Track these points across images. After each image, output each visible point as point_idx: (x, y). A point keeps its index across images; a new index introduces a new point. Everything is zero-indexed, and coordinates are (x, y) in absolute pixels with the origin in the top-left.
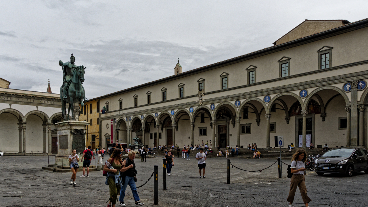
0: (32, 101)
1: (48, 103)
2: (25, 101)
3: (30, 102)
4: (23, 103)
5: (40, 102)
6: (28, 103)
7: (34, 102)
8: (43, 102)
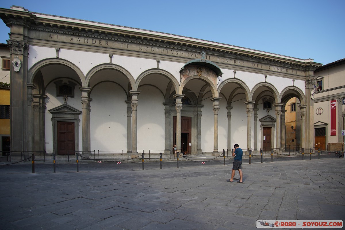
0: (260, 66)
1: (278, 71)
2: (252, 67)
3: (258, 68)
4: (250, 69)
5: (268, 69)
6: (255, 70)
7: (262, 68)
8: (273, 70)
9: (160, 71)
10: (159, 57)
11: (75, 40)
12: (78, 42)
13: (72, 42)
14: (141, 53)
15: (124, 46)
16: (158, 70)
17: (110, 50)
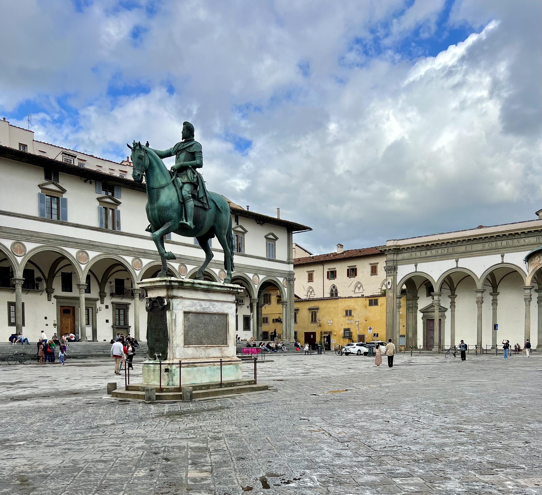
9: (504, 264)
10: (502, 251)
11: (429, 253)
12: (431, 255)
13: (426, 256)
14: (484, 252)
15: (469, 248)
16: (503, 264)
17: (456, 255)
